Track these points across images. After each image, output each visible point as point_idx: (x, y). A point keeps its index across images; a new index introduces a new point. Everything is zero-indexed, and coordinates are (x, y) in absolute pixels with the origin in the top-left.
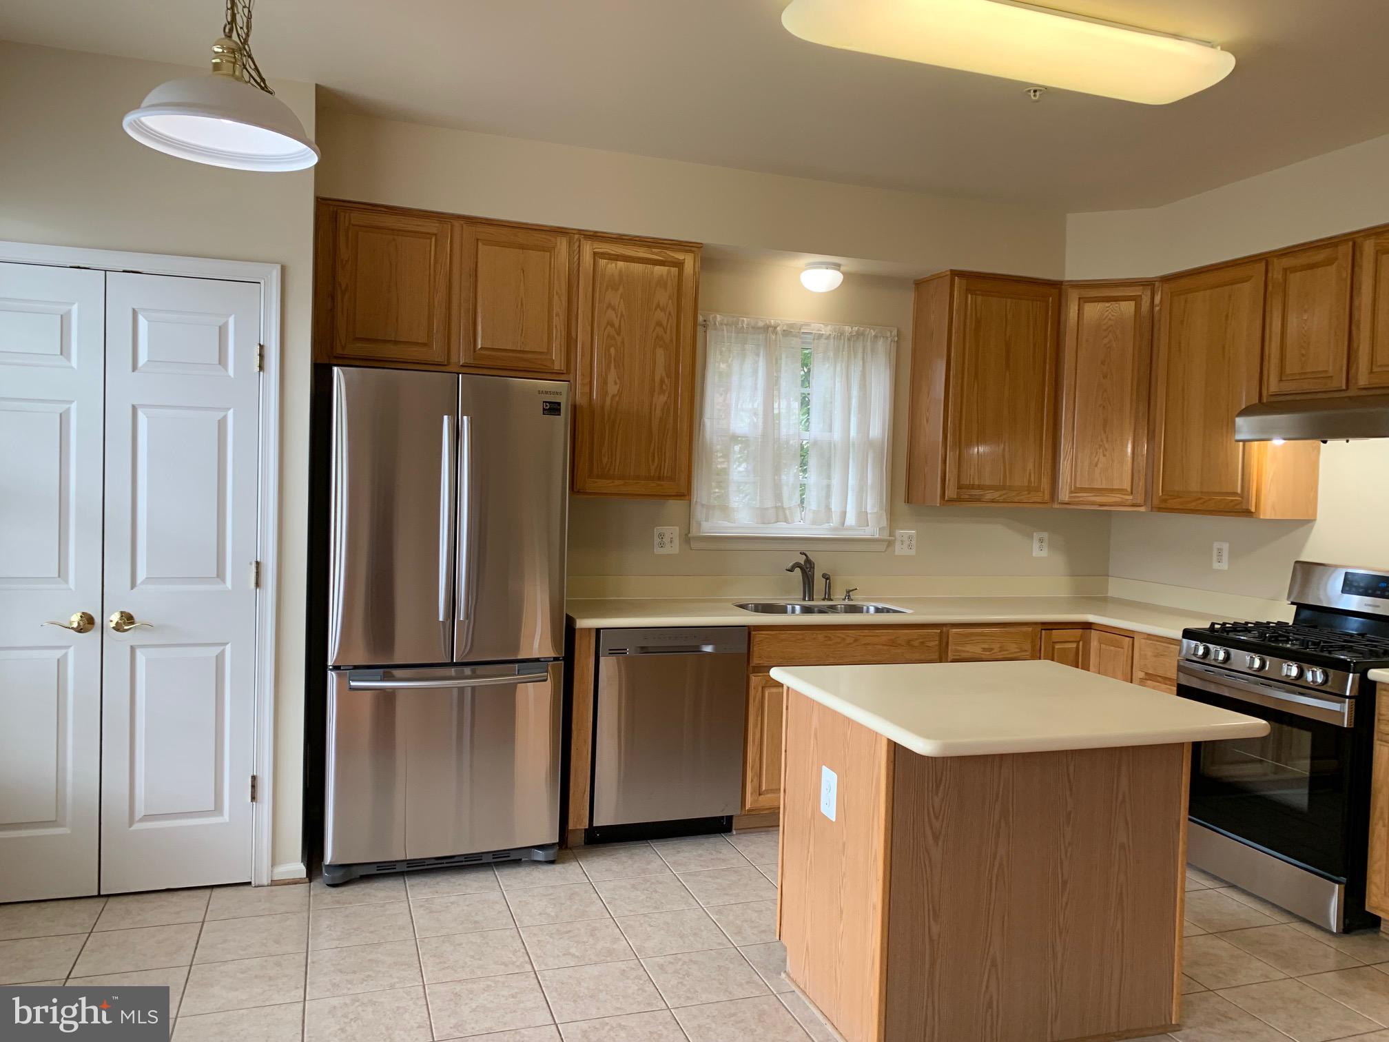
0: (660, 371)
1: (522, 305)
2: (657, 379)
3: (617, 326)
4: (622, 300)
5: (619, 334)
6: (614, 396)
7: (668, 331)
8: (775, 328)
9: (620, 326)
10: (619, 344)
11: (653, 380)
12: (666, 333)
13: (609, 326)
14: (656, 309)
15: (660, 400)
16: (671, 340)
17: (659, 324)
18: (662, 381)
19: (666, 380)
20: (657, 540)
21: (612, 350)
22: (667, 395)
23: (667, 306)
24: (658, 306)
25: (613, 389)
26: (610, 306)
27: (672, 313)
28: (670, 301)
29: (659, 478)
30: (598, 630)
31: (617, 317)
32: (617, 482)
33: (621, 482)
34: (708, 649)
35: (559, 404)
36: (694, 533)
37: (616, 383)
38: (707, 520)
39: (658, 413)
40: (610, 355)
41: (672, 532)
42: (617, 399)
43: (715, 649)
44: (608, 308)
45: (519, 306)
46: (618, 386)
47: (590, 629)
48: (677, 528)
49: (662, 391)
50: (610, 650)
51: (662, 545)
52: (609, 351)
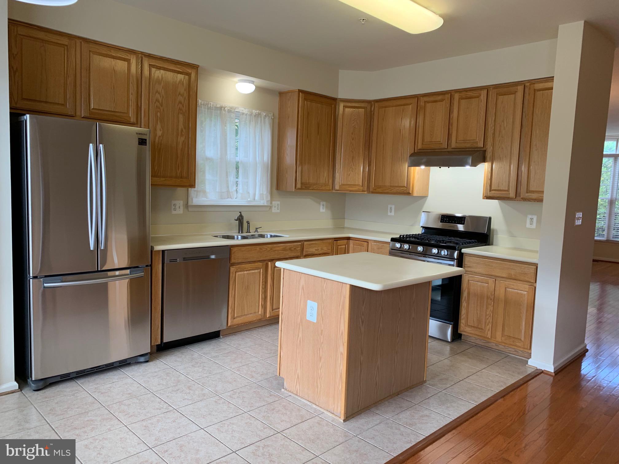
0: (181, 126)
1: (114, 88)
2: (180, 130)
3: (161, 102)
4: (163, 90)
5: (162, 106)
6: (160, 137)
7: (184, 106)
8: (225, 108)
9: (162, 102)
10: (162, 110)
11: (178, 130)
12: (183, 107)
13: (157, 102)
14: (178, 96)
15: (181, 139)
16: (186, 111)
17: (180, 102)
18: (182, 130)
19: (184, 130)
20: (173, 207)
21: (159, 114)
22: (184, 137)
23: (184, 94)
24: (180, 94)
25: (159, 133)
26: (157, 92)
27: (186, 97)
28: (185, 92)
29: (181, 178)
30: (163, 251)
31: (161, 97)
32: (162, 179)
33: (164, 179)
34: (213, 257)
35: (146, 140)
36: (190, 204)
37: (160, 130)
38: (196, 197)
39: (180, 146)
40: (158, 116)
41: (180, 203)
42: (161, 138)
43: (216, 257)
44: (156, 93)
45: (113, 88)
46: (162, 132)
47: (159, 251)
48: (182, 201)
49: (182, 135)
50: (170, 260)
51: (175, 209)
52: (157, 114)
